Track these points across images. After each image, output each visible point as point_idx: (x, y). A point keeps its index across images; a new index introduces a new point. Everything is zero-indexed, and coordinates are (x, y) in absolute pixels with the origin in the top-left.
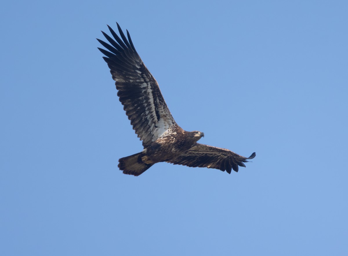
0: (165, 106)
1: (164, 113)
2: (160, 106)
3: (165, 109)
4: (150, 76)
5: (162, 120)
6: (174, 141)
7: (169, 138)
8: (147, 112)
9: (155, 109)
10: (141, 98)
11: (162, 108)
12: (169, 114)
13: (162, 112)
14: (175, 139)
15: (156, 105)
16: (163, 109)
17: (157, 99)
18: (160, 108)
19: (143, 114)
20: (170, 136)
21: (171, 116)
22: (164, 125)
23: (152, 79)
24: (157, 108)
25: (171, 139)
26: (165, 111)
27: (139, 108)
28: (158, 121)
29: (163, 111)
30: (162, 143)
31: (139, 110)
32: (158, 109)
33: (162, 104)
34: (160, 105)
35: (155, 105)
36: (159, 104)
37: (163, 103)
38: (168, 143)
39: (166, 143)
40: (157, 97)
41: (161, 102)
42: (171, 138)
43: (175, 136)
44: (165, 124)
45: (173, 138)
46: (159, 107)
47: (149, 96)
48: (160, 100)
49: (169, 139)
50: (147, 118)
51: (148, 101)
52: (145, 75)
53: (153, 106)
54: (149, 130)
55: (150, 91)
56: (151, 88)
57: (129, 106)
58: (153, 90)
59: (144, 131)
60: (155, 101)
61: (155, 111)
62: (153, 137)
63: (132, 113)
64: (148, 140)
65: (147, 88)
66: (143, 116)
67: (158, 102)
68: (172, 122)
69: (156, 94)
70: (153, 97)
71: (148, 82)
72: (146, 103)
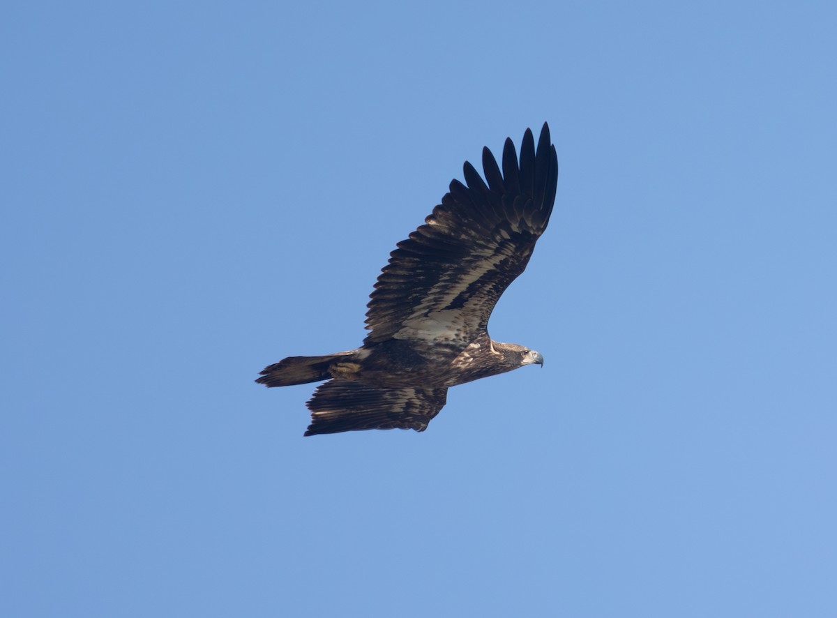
1: (478, 306)
2: (483, 296)
4: (526, 254)
5: (456, 312)
6: (468, 364)
8: (434, 290)
9: (462, 293)
10: (447, 265)
11: (485, 299)
12: (488, 310)
13: (475, 305)
14: (471, 359)
15: (473, 289)
16: (485, 301)
18: (479, 299)
19: (421, 290)
22: (454, 320)
23: (522, 259)
24: (468, 295)
25: (462, 359)
26: (485, 305)
27: (422, 277)
28: (443, 309)
31: (419, 279)
32: (470, 296)
33: (493, 294)
34: (485, 294)
35: (467, 288)
37: (496, 294)
40: (495, 282)
41: (493, 291)
42: (462, 355)
43: (476, 353)
44: (458, 320)
45: (468, 358)
46: (477, 297)
47: (472, 271)
48: (495, 288)
49: (456, 356)
50: (424, 298)
51: (459, 276)
52: (514, 246)
53: (462, 287)
54: (404, 317)
55: (487, 266)
56: (495, 265)
57: (402, 268)
58: (498, 271)
59: (390, 317)
60: (480, 285)
61: (456, 296)
62: (400, 331)
63: (393, 280)
64: (384, 334)
65: (487, 258)
66: (416, 292)
67: (487, 289)
68: (480, 323)
69: (498, 277)
70: (481, 277)
71: (503, 254)
72: (449, 275)
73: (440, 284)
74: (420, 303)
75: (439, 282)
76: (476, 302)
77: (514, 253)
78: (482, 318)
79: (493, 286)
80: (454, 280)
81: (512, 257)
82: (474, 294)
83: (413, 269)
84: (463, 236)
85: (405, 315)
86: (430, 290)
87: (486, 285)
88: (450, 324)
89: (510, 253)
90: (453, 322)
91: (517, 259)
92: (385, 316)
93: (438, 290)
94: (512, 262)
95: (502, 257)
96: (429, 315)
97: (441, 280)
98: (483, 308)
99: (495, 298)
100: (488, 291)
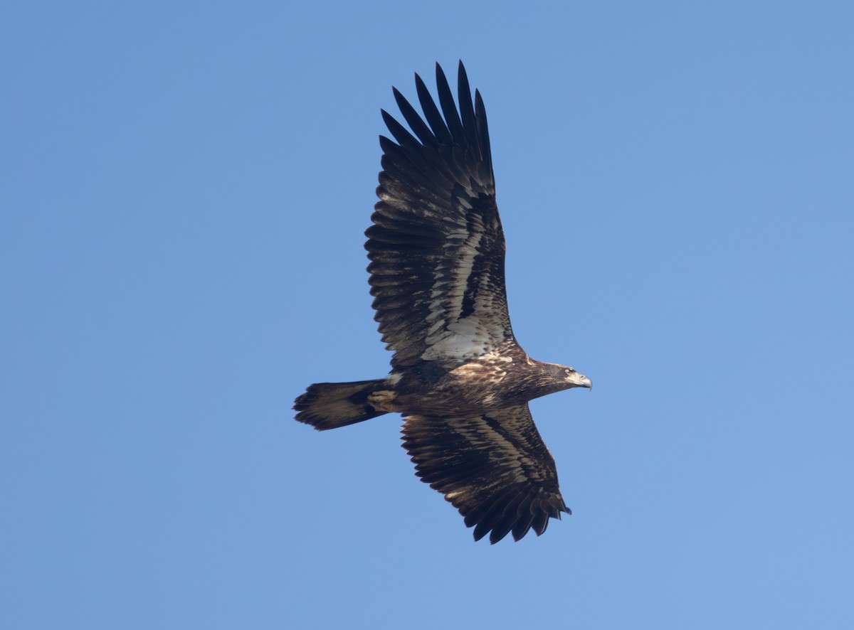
0: (501, 296)
1: (490, 308)
2: (486, 293)
3: (496, 302)
4: (496, 226)
5: (473, 321)
6: (502, 378)
7: (488, 368)
8: (436, 293)
9: (466, 293)
10: (432, 257)
11: (491, 298)
12: (502, 313)
13: (485, 306)
14: (505, 373)
15: (473, 285)
16: (493, 300)
17: (484, 276)
18: (485, 298)
19: (422, 294)
20: (493, 362)
21: (509, 319)
22: (476, 332)
23: (496, 234)
24: (472, 293)
25: (494, 373)
26: (496, 306)
27: (414, 277)
28: (458, 319)
29: (490, 304)
30: (463, 375)
31: (413, 280)
32: (475, 296)
33: (496, 290)
34: (487, 290)
35: (468, 285)
36: (487, 288)
37: (499, 289)
38: (484, 380)
39: (476, 379)
40: (487, 272)
41: (493, 284)
42: (494, 370)
43: (508, 367)
44: (480, 331)
45: (501, 372)
46: (482, 295)
47: (461, 261)
48: (492, 279)
49: (486, 371)
50: (430, 304)
51: (452, 271)
52: (480, 217)
53: (461, 286)
54: (423, 332)
55: (470, 252)
56: (477, 248)
57: (388, 266)
58: (482, 255)
59: (407, 332)
60: (476, 278)
61: (462, 298)
62: (427, 350)
63: (387, 284)
64: (410, 355)
65: (466, 243)
66: (419, 297)
67: (486, 283)
68: (505, 332)
69: (487, 264)
70: (473, 268)
71: (477, 232)
72: (441, 271)
73: (438, 284)
74: (430, 312)
75: (435, 281)
76: (484, 303)
77: (485, 227)
78: (503, 326)
79: (488, 277)
80: (450, 277)
81: (486, 233)
82: (477, 291)
83: (400, 266)
84: (427, 213)
85: (422, 329)
86: (431, 292)
87: (482, 278)
88: (474, 337)
89: (481, 229)
90: (477, 334)
91: (491, 234)
92: (400, 331)
93: (440, 293)
94: (489, 240)
95: (478, 237)
96: (448, 327)
97: (436, 278)
98: (496, 310)
99: (501, 295)
100: (488, 285)
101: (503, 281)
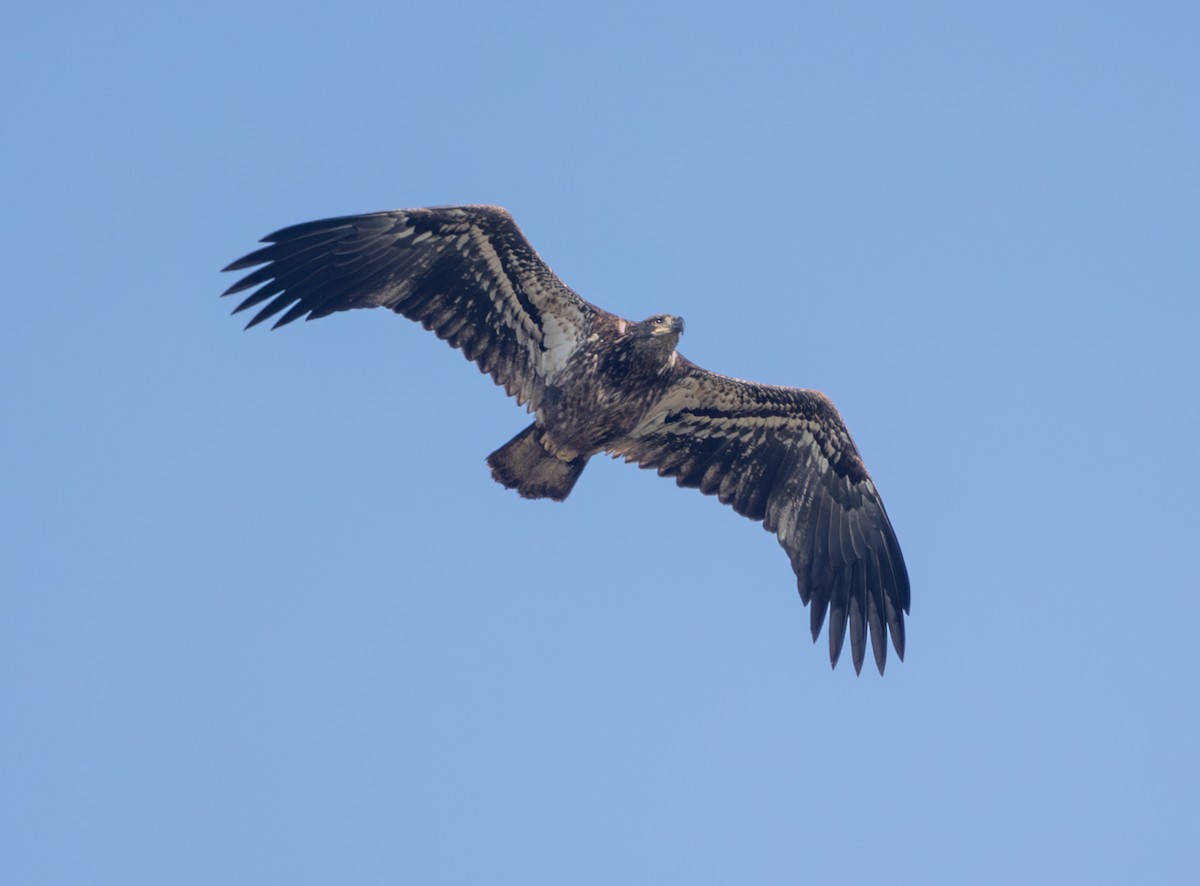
1: (544, 292)
2: (526, 276)
5: (549, 319)
6: (596, 364)
7: (581, 359)
8: (498, 306)
9: (514, 288)
11: (535, 279)
13: (538, 293)
14: (595, 357)
15: (512, 274)
16: (539, 280)
18: (530, 283)
19: (491, 315)
20: (582, 350)
24: (517, 285)
25: (586, 362)
26: (547, 285)
28: (540, 330)
29: (540, 288)
31: (471, 307)
32: (521, 287)
33: (530, 266)
34: (524, 271)
35: (508, 278)
36: (521, 269)
37: (533, 264)
38: (584, 375)
39: (574, 378)
40: (507, 248)
41: (524, 262)
42: (586, 357)
43: (597, 346)
45: (592, 357)
46: (524, 280)
48: (520, 256)
49: (580, 363)
53: (505, 280)
54: (530, 364)
55: (481, 239)
61: (515, 296)
67: (516, 263)
68: (578, 308)
69: (502, 240)
70: (498, 254)
75: (489, 293)
76: (534, 289)
78: (572, 302)
79: (514, 254)
82: (518, 279)
85: (527, 360)
87: (510, 258)
97: (485, 289)
98: (552, 291)
99: (541, 270)
100: (522, 265)
101: (529, 250)
